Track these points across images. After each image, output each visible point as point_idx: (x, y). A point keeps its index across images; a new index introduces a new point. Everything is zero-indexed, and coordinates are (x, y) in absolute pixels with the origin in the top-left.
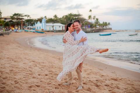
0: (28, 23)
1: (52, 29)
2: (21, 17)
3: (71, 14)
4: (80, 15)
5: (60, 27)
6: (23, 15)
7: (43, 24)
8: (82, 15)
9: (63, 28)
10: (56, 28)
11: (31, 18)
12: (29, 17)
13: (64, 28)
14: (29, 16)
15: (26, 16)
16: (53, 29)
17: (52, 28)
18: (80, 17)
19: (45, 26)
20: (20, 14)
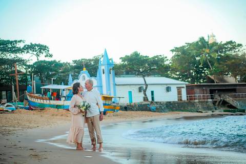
0: (41, 79)
1: (138, 98)
2: (10, 56)
3: (202, 39)
4: (234, 47)
5: (168, 89)
6: (21, 45)
7: (104, 77)
8: (240, 45)
9: (179, 93)
10: (152, 92)
11: (51, 56)
12: (45, 54)
13: (184, 91)
14: (42, 48)
15: (31, 47)
16: (146, 99)
17: (142, 95)
18: (232, 53)
19: (112, 86)
20: (9, 42)
